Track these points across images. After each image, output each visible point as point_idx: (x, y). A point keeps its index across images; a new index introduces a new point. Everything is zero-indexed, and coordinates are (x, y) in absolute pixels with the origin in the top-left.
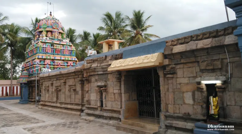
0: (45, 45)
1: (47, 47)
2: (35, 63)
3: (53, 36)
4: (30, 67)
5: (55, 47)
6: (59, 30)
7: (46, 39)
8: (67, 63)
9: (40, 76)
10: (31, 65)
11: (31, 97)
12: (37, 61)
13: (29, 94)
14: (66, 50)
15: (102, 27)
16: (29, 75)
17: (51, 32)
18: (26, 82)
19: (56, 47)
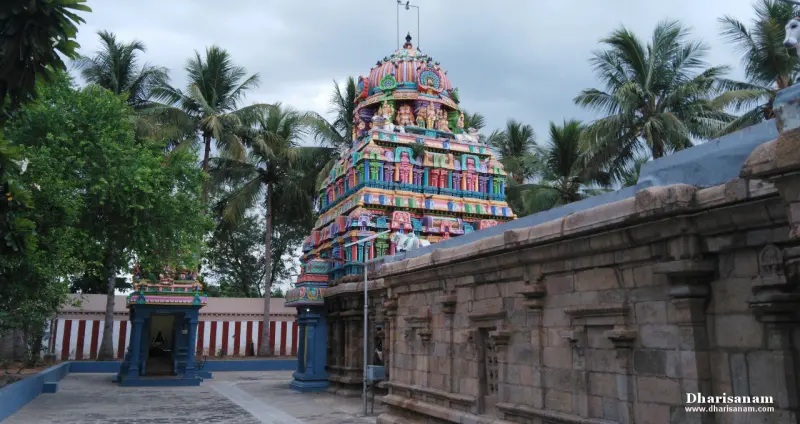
0: (389, 153)
1: (397, 159)
2: (354, 224)
3: (419, 118)
4: (335, 241)
5: (427, 163)
6: (440, 97)
7: (396, 130)
8: (476, 227)
9: (385, 268)
10: (341, 234)
11: (336, 366)
12: (363, 216)
13: (330, 352)
14: (470, 175)
15: (597, 92)
16: (331, 275)
17: (413, 104)
18: (321, 302)
19: (432, 160)
